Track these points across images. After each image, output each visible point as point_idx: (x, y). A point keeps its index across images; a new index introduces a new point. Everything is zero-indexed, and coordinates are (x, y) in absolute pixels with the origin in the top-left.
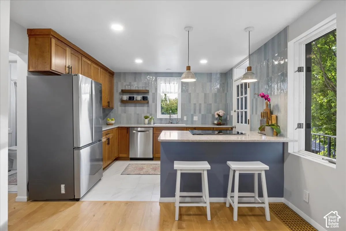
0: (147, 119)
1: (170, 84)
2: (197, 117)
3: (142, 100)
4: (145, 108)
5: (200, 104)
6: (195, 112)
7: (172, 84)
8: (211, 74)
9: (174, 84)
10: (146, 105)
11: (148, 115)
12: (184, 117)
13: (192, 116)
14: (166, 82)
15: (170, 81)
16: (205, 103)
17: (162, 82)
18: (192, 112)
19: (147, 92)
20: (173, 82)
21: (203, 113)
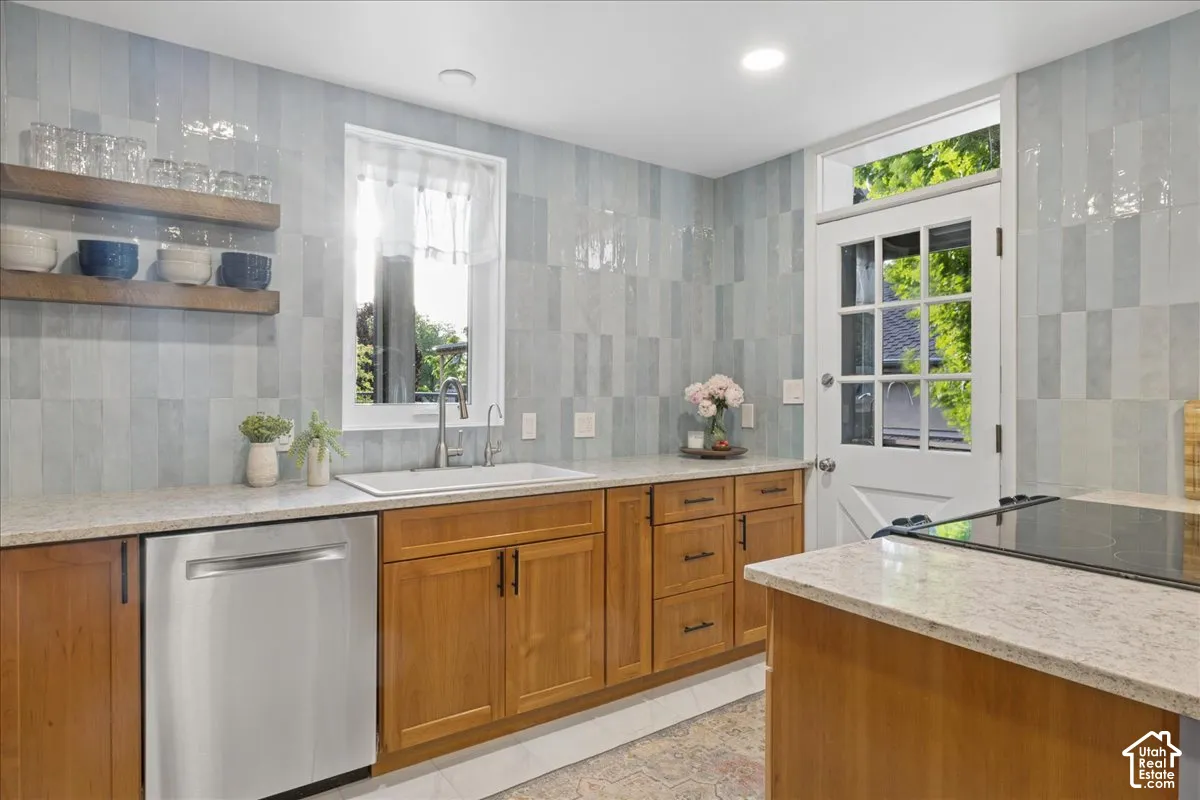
0: (267, 439)
1: (427, 190)
2: (593, 415)
3: (212, 283)
4: (242, 353)
5: (606, 341)
6: (580, 388)
7: (434, 197)
8: (656, 169)
9: (449, 195)
10: (251, 329)
11: (271, 409)
12: (526, 416)
13: (568, 409)
14: (402, 175)
15: (424, 171)
16: (630, 332)
17: (369, 169)
18: (567, 388)
19: (263, 224)
20: (443, 183)
21: (619, 388)
